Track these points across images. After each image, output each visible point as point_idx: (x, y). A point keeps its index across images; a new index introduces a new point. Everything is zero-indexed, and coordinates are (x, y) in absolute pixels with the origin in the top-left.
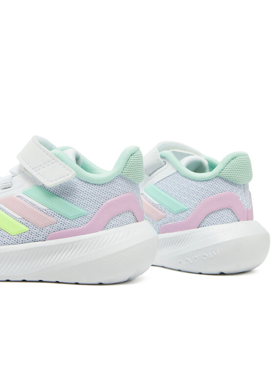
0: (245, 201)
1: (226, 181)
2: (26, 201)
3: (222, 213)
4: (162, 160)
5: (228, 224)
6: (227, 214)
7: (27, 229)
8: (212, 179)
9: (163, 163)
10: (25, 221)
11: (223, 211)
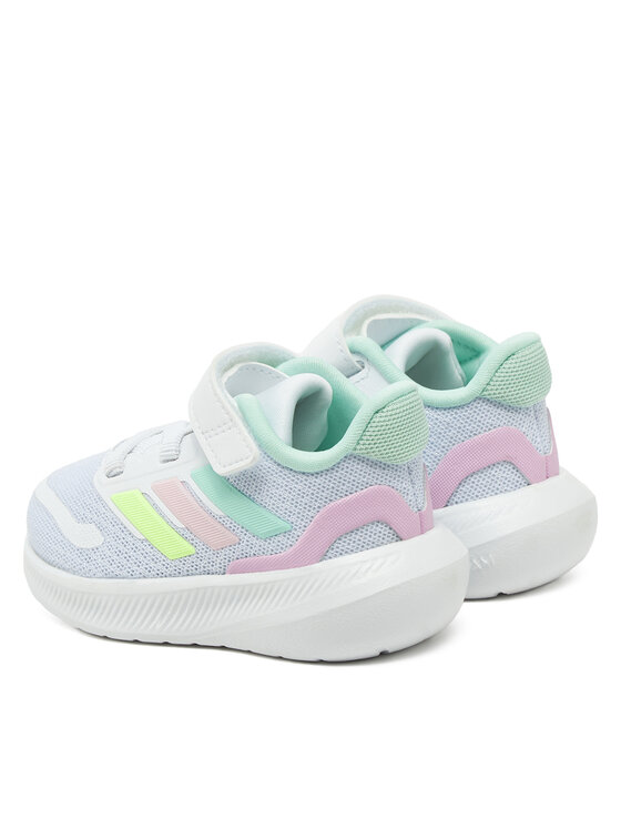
0: (539, 440)
1: (498, 404)
2: (193, 495)
3: (493, 472)
4: (355, 359)
5: (508, 494)
6: (503, 473)
7: (192, 550)
8: (467, 405)
9: (359, 366)
10: (188, 533)
11: (495, 469)
